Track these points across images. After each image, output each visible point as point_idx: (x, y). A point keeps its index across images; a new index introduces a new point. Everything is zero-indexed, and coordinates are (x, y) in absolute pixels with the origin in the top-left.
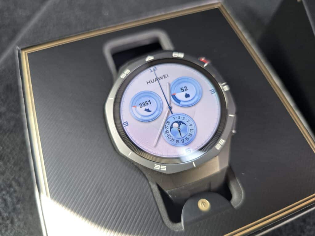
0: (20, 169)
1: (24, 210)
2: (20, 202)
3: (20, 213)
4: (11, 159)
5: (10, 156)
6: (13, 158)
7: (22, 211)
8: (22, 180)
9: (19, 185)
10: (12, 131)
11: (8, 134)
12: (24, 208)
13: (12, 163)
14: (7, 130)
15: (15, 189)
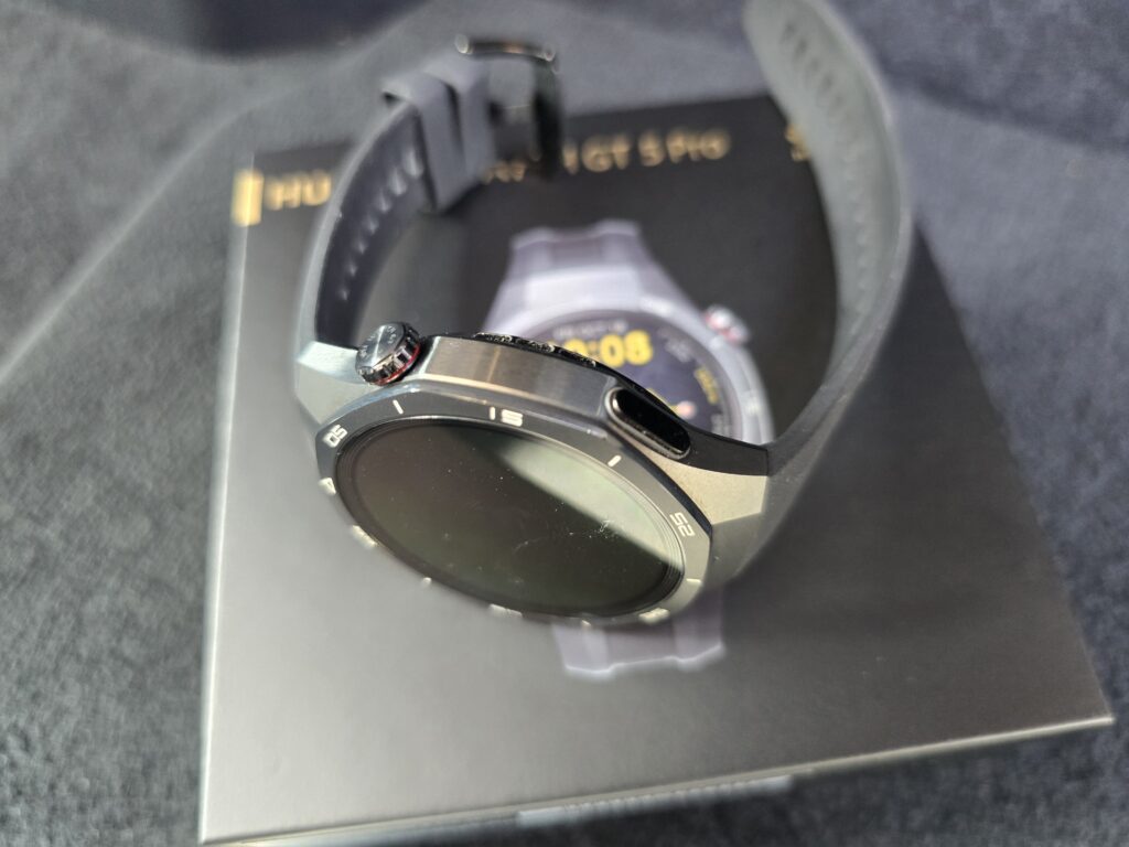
0: (35, 697)
1: (30, 823)
2: (22, 799)
3: (18, 832)
4: (14, 665)
5: (10, 656)
6: (19, 663)
7: (25, 826)
8: (35, 732)
9: (27, 746)
10: (24, 580)
11: (11, 588)
12: (30, 818)
13: (15, 676)
14: (11, 575)
15: (11, 758)
